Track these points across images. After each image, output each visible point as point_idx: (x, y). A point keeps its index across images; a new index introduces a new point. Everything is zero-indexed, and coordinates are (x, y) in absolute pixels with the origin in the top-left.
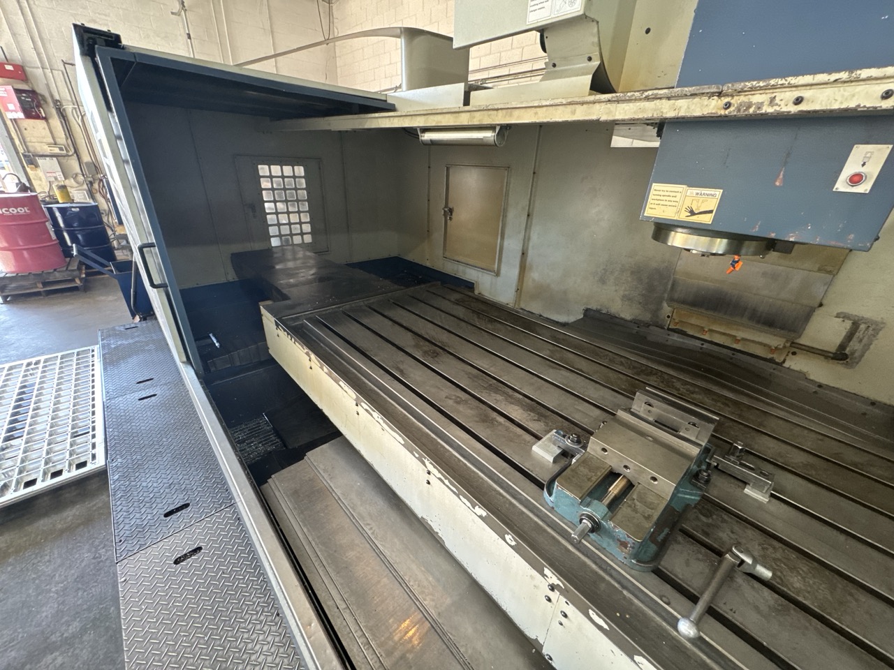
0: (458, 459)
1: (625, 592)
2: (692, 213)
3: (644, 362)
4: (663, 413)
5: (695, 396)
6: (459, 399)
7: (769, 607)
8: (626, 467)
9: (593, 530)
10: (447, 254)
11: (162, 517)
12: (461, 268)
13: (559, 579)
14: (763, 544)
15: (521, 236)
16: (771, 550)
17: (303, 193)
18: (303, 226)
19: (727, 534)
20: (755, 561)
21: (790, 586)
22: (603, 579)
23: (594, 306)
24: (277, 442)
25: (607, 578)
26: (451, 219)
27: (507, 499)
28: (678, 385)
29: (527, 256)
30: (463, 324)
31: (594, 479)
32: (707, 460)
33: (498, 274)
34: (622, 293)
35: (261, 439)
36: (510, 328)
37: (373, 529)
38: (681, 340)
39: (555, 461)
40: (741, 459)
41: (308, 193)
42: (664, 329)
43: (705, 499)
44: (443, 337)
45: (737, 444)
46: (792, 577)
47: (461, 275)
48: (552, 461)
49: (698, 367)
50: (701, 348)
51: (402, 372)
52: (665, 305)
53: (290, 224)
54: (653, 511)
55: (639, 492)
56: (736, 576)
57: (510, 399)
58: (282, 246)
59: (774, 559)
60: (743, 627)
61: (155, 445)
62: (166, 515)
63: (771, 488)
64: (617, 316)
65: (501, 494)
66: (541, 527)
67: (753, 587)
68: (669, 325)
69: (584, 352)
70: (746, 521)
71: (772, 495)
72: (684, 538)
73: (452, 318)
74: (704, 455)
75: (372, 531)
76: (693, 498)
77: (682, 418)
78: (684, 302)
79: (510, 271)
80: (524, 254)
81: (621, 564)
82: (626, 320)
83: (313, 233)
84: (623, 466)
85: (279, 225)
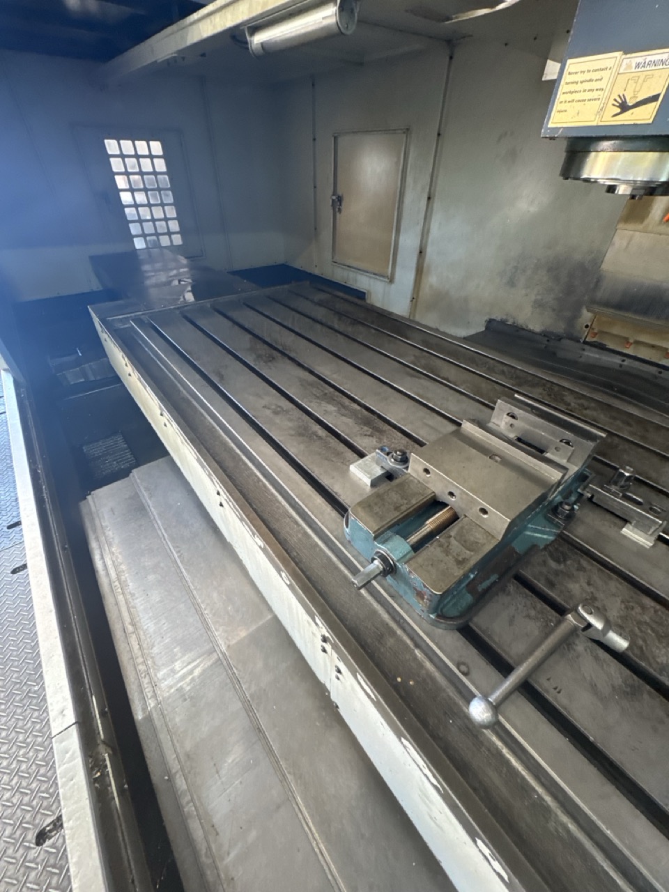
0: (259, 478)
1: (417, 652)
2: (624, 107)
3: (532, 371)
4: (532, 429)
5: (588, 412)
6: (279, 409)
7: (613, 687)
8: (451, 494)
9: (384, 573)
10: (337, 258)
11: (5, 529)
12: (352, 275)
13: (328, 632)
14: (629, 602)
15: (420, 227)
16: (638, 610)
17: (165, 178)
18: (170, 223)
19: (581, 586)
20: (608, 625)
21: (652, 661)
22: (393, 633)
23: (498, 316)
24: (133, 460)
25: (399, 632)
26: (340, 210)
27: (303, 528)
28: (569, 398)
29: (425, 254)
30: (319, 327)
31: (403, 508)
32: (579, 490)
33: (391, 281)
34: (533, 298)
35: (116, 456)
36: (373, 331)
37: (181, 552)
38: (597, 356)
39: (374, 484)
40: (627, 490)
41: (171, 180)
42: (579, 342)
43: (562, 538)
44: (287, 340)
45: (625, 470)
46: (658, 648)
47: (351, 284)
48: (369, 484)
49: (611, 387)
50: (621, 366)
51: (221, 377)
52: (584, 311)
53: (153, 220)
54: (472, 553)
55: (462, 528)
56: (577, 642)
57: (343, 411)
58: (147, 248)
59: (639, 623)
60: (565, 713)
61: (7, 460)
62: (10, 527)
63: (661, 529)
64: (524, 327)
65: (296, 523)
66: (333, 564)
67: (596, 658)
68: (586, 338)
69: (458, 359)
70: (613, 570)
71: (660, 539)
72: (518, 588)
73: (307, 320)
74: (576, 485)
75: (179, 554)
76: (545, 537)
77: (553, 433)
78: (607, 304)
79: (405, 276)
80: (421, 252)
81: (418, 618)
82: (533, 333)
83: (183, 232)
84: (447, 492)
85: (140, 221)
